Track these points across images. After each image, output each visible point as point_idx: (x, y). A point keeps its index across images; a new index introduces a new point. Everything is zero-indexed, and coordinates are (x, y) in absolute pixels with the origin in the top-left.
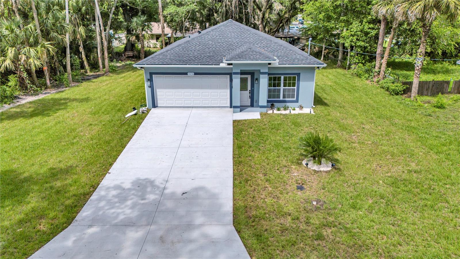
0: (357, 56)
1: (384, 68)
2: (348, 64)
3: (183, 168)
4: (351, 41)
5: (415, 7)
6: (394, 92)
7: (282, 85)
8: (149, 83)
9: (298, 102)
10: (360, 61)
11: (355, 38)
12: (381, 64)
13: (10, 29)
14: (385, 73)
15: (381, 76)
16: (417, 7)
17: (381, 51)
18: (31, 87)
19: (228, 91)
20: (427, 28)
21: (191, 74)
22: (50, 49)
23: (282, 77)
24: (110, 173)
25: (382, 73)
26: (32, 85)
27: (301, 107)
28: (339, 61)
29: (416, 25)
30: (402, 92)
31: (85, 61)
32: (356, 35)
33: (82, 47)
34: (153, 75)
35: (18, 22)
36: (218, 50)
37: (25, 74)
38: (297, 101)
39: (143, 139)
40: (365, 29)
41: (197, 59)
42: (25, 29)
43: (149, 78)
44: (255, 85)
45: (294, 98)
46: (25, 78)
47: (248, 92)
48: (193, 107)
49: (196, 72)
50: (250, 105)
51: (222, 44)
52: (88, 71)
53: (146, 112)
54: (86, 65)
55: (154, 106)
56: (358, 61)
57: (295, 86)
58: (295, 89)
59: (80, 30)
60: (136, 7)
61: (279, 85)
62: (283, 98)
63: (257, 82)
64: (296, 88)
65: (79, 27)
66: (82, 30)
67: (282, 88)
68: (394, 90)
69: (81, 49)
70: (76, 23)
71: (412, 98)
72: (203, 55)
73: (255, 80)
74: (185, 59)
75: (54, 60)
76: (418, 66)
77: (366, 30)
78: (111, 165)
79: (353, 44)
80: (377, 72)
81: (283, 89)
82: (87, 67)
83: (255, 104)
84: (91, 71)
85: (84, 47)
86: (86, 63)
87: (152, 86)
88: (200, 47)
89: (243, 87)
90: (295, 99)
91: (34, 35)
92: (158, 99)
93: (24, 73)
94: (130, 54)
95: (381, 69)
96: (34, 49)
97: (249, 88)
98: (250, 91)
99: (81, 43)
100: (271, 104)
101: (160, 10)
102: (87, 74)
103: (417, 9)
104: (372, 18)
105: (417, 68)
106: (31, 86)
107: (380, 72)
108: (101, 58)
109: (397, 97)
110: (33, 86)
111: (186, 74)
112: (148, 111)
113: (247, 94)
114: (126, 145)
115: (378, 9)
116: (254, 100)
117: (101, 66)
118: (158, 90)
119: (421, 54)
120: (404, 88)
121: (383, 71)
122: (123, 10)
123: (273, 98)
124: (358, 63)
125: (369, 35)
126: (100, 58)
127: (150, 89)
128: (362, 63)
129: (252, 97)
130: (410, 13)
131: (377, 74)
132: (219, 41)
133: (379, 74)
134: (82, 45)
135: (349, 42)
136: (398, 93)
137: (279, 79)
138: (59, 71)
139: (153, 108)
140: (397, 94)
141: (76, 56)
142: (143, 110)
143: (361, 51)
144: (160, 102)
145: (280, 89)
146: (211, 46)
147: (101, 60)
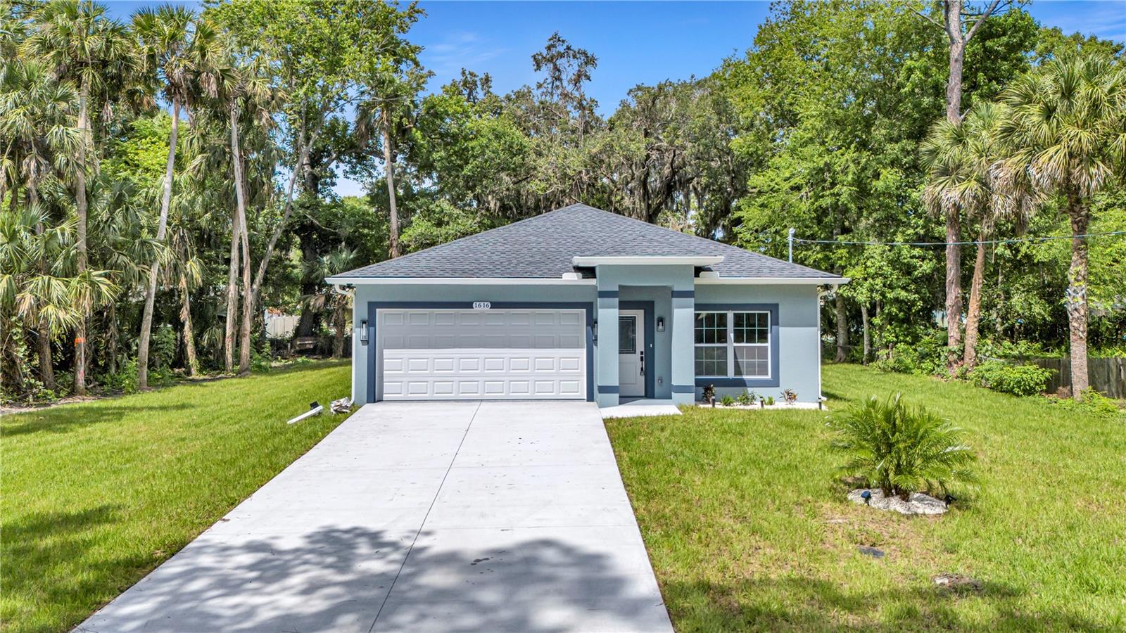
0: (891, 325)
1: (974, 340)
2: (866, 353)
3: (468, 507)
4: (872, 291)
5: (1046, 157)
6: (1019, 387)
7: (731, 336)
8: (364, 332)
9: (778, 386)
10: (901, 338)
11: (879, 281)
12: (964, 331)
13: (9, 231)
14: (977, 352)
15: (967, 360)
16: (1052, 157)
17: (956, 297)
18: (31, 386)
19: (583, 352)
20: (1083, 213)
21: (481, 308)
22: (104, 288)
23: (730, 316)
24: (228, 520)
25: (970, 352)
26: (33, 381)
27: (791, 397)
28: (839, 350)
29: (1028, 248)
30: (1044, 387)
31: (190, 344)
32: (881, 275)
33: (188, 308)
34: (377, 310)
35: (34, 219)
36: (554, 252)
37: (23, 350)
38: (775, 383)
39: (339, 456)
40: (904, 258)
41: (498, 267)
42: (46, 235)
43: (366, 317)
44: (658, 337)
45: (767, 374)
46: (18, 361)
47: (638, 355)
48: (482, 400)
49: (495, 300)
50: (643, 394)
51: (564, 242)
52: (194, 371)
53: (348, 411)
54: (189, 353)
55: (374, 396)
56: (895, 339)
57: (767, 342)
58: (766, 347)
59: (191, 265)
60: (335, 229)
61: (722, 337)
62: (736, 374)
63: (661, 327)
64: (768, 345)
65: (187, 260)
66: (194, 267)
67: (731, 344)
68: (1019, 382)
69: (185, 315)
70: (183, 251)
71: (1077, 395)
72: (514, 261)
73: (657, 321)
74: (467, 267)
75: (109, 334)
76: (1076, 310)
77: (905, 261)
78: (233, 504)
79: (877, 297)
80: (954, 352)
81: (735, 348)
82: (192, 359)
83: (658, 389)
84: (201, 371)
85: (192, 312)
86: (190, 350)
87: (371, 342)
88: (506, 246)
89: (626, 344)
90: (769, 377)
91: (68, 253)
92: (385, 380)
93: (21, 346)
94: (309, 343)
95: (966, 341)
96: (63, 281)
97: (640, 346)
98: (642, 353)
99: (186, 300)
100: (705, 391)
101: (394, 234)
102: (190, 378)
103: (1052, 160)
104: (916, 233)
105: (1076, 315)
106: (31, 384)
107: (963, 351)
108: (232, 338)
109: (1031, 398)
110: (38, 383)
111: (469, 305)
112: (354, 408)
113: (635, 360)
114: (285, 467)
115: (936, 194)
116: (656, 378)
117: (230, 359)
118: (386, 352)
119: (1080, 278)
120: (1047, 374)
121: (972, 347)
122: (302, 239)
123: (707, 374)
124: (897, 343)
125: (916, 273)
126: (230, 339)
127: (366, 347)
128: (906, 342)
129: (648, 371)
130: (1035, 173)
131: (955, 356)
132: (556, 236)
133: (961, 358)
134: (187, 305)
135: (864, 291)
136: (1032, 388)
137: (722, 319)
138: (117, 362)
139: (368, 402)
140: (1029, 392)
141: (169, 326)
142: (341, 406)
143: (900, 312)
144: (389, 388)
145: (726, 348)
146: (534, 245)
147: (230, 344)
